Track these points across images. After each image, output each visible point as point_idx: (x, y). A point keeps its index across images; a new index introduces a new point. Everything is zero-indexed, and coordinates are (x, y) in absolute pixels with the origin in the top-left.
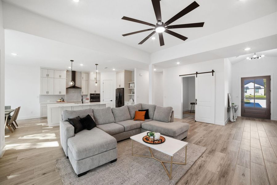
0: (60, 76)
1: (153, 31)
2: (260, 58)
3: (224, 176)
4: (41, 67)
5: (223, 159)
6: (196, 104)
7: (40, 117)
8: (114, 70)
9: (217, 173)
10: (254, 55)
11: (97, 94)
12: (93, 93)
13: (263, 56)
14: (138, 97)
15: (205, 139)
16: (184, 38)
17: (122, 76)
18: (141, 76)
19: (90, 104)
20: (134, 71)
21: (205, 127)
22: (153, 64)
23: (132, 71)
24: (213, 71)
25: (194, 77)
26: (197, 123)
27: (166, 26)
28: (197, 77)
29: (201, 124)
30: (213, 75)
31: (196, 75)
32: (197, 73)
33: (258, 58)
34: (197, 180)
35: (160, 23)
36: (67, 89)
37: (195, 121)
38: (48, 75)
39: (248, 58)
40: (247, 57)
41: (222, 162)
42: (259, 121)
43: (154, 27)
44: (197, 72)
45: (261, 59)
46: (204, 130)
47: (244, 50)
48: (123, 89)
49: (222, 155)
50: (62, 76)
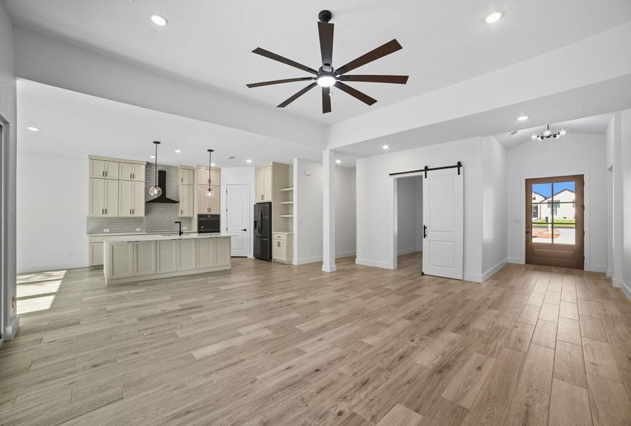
0: (132, 176)
1: (313, 81)
2: (558, 136)
3: (440, 372)
4: (89, 156)
5: (453, 343)
6: (425, 236)
7: (88, 266)
8: (249, 161)
9: (431, 367)
10: (545, 130)
11: (212, 216)
12: (205, 212)
13: (563, 133)
14: (300, 222)
15: (432, 308)
16: (370, 101)
17: (267, 175)
18: (309, 175)
19: (196, 236)
20: (292, 165)
21: (440, 286)
22: (331, 150)
23: (288, 165)
24: (459, 165)
25: (421, 176)
26: (424, 277)
27: (338, 76)
28: (426, 177)
29: (433, 280)
30: (459, 174)
31: (424, 172)
32: (426, 169)
33: (555, 137)
34: (388, 379)
35: (327, 69)
36: (147, 203)
37: (423, 274)
38: (105, 174)
39: (534, 137)
40: (532, 135)
41: (447, 350)
42: (560, 273)
43: (315, 76)
44: (426, 167)
45: (560, 138)
46: (435, 291)
47: (516, 119)
48: (270, 203)
49: (453, 336)
50: (136, 176)
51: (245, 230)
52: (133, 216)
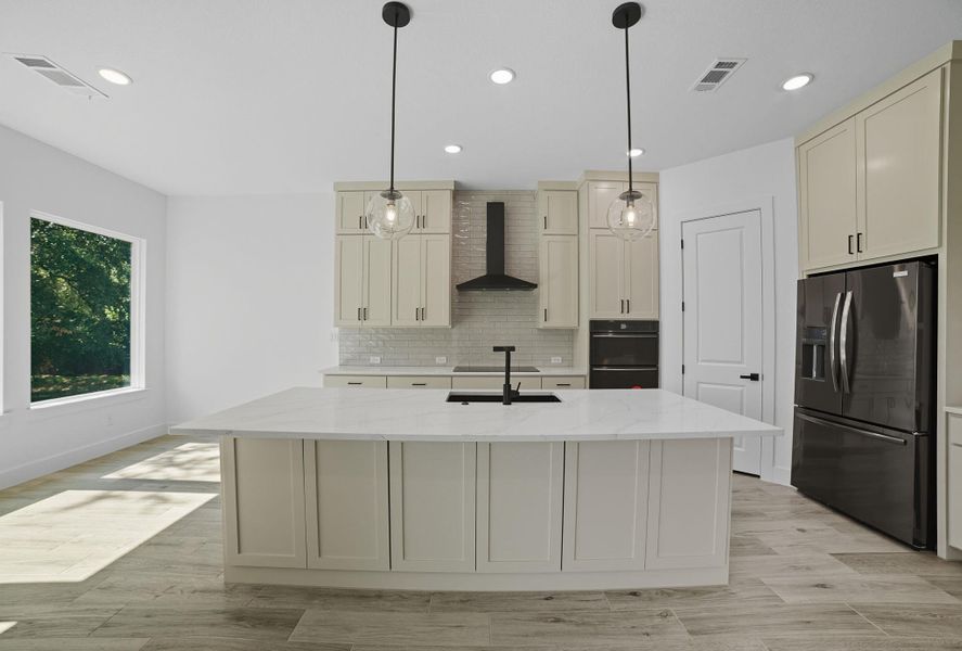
0: (422, 222)
11: (633, 325)
38: (365, 222)
50: (430, 222)
51: (754, 377)
52: (425, 324)
